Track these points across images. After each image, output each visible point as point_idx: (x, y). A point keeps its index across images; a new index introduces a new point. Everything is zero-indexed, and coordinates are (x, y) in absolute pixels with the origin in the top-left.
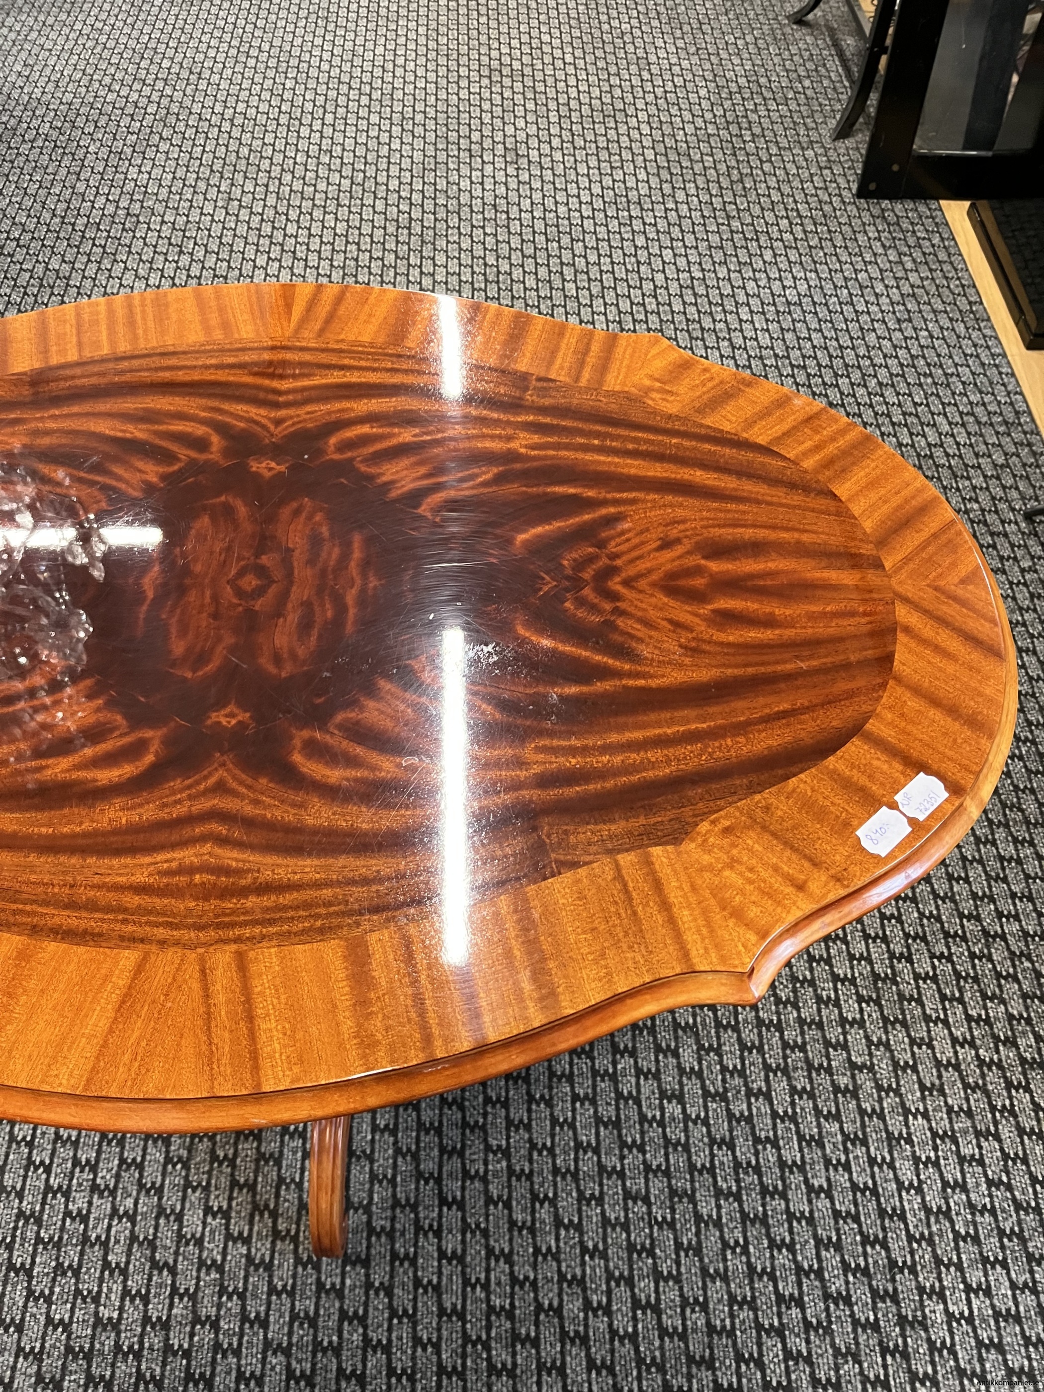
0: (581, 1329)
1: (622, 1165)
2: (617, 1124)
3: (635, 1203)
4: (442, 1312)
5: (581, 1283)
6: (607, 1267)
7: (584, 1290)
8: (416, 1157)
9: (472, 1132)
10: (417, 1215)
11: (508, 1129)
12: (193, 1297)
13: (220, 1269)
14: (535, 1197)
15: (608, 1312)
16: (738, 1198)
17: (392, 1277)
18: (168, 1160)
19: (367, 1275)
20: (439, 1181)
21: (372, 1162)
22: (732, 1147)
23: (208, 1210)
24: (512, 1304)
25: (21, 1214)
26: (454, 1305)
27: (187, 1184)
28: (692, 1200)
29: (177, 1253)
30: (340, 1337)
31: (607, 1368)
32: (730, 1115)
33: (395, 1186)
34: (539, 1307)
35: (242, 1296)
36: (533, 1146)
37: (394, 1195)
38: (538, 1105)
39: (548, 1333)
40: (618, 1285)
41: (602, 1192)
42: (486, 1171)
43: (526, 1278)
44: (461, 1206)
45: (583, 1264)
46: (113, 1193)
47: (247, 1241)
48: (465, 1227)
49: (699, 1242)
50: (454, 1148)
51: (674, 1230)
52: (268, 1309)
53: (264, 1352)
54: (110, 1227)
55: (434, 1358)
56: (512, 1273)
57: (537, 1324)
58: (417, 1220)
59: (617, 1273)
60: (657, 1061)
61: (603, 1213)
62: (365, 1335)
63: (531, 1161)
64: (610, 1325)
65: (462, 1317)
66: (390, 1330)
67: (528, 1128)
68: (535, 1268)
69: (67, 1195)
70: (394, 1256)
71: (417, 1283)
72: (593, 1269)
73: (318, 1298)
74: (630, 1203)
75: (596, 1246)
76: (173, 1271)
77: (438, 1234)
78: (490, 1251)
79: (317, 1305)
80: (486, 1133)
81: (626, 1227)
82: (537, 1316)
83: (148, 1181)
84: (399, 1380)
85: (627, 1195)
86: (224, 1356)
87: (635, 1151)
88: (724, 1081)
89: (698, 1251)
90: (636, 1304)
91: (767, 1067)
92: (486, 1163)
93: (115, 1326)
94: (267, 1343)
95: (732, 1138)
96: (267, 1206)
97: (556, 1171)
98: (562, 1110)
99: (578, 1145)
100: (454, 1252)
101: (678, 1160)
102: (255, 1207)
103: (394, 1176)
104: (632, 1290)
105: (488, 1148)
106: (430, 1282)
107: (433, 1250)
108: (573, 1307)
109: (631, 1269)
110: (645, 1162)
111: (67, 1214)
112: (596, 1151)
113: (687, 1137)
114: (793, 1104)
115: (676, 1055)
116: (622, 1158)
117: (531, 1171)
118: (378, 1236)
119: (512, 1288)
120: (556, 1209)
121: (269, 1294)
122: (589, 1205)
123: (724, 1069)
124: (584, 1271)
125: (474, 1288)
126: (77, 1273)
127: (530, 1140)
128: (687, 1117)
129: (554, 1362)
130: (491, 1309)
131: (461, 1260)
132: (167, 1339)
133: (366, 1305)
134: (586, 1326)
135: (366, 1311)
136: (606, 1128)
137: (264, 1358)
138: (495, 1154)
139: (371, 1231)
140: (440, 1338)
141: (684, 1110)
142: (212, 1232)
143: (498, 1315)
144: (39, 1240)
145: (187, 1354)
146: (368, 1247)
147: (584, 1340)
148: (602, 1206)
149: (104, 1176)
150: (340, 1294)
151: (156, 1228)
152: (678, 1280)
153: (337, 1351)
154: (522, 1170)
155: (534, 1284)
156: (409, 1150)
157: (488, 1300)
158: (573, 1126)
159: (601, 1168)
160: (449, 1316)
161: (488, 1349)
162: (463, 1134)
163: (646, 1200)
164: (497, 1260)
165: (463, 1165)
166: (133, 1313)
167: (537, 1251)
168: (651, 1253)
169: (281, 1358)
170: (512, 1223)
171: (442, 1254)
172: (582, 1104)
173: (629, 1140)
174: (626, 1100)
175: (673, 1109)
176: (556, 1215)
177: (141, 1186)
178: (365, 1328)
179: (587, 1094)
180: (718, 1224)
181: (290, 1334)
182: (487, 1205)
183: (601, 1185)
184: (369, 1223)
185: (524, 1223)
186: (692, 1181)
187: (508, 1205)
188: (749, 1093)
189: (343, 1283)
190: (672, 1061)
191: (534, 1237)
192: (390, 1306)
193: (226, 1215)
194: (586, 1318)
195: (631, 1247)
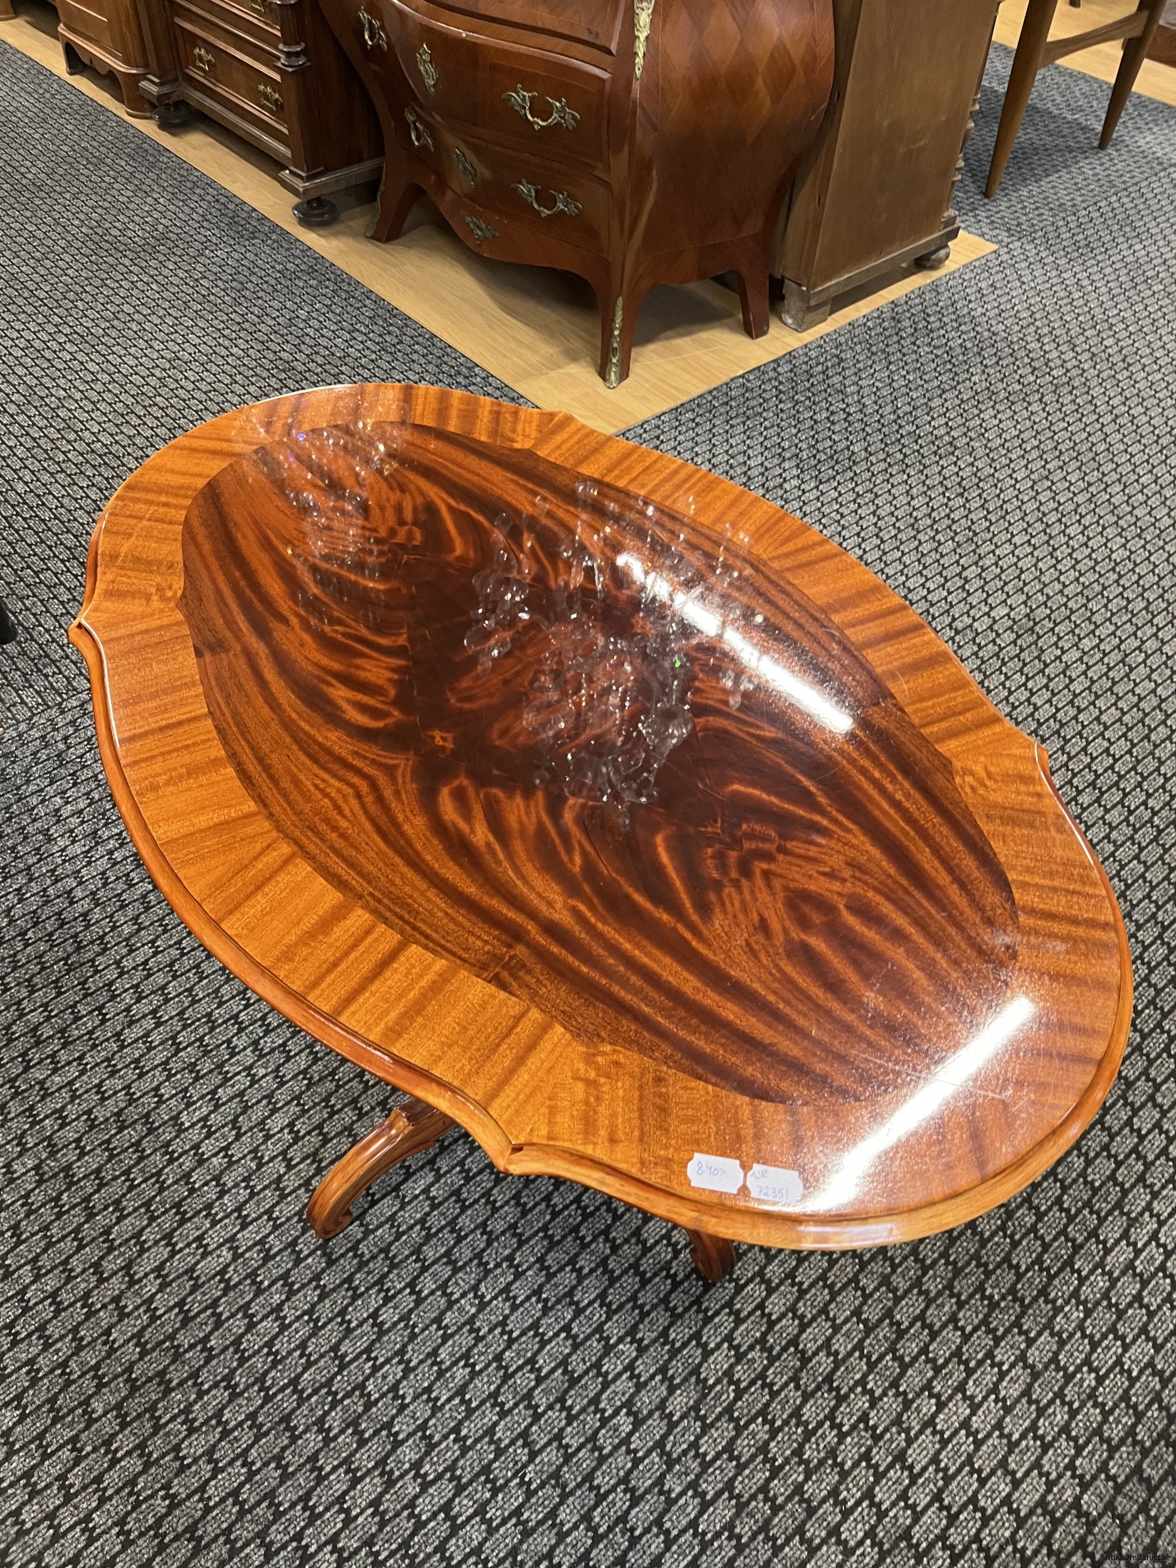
0: (397, 1473)
1: (545, 1412)
2: (573, 1382)
3: (523, 1446)
4: (335, 1348)
5: (431, 1447)
6: (457, 1460)
7: (427, 1453)
8: (428, 1237)
9: (478, 1265)
10: (389, 1272)
11: (501, 1292)
12: (231, 1163)
13: (260, 1166)
14: (467, 1356)
15: (425, 1487)
16: (597, 1539)
17: (334, 1290)
18: (304, 1072)
19: (323, 1271)
20: (424, 1269)
21: (402, 1208)
22: (635, 1502)
23: (291, 1125)
24: (377, 1401)
25: (209, 1015)
26: (346, 1354)
27: (298, 1098)
28: (564, 1497)
29: (251, 1129)
30: (270, 1286)
31: (382, 1519)
32: (660, 1481)
33: (397, 1239)
34: (389, 1425)
35: (252, 1195)
36: (503, 1323)
37: (391, 1244)
38: (538, 1301)
39: (375, 1449)
40: (450, 1480)
41: (511, 1410)
42: (458, 1301)
43: (403, 1397)
44: (419, 1302)
45: (446, 1437)
46: (261, 1056)
47: (289, 1167)
48: (405, 1317)
49: (534, 1530)
50: (456, 1261)
51: (527, 1499)
52: (256, 1220)
53: (226, 1241)
54: (239, 1073)
55: (299, 1370)
56: (399, 1382)
57: (376, 1433)
58: (385, 1276)
59: (458, 1472)
60: (652, 1377)
61: (496, 1424)
62: (283, 1303)
63: (491, 1331)
64: (417, 1497)
65: (342, 1367)
66: (298, 1318)
67: (514, 1308)
68: (415, 1398)
69: (240, 1030)
70: (350, 1279)
71: (343, 1312)
72: (448, 1448)
73: (285, 1249)
74: (520, 1442)
75: (466, 1438)
76: (238, 1137)
77: (387, 1300)
78: (402, 1352)
79: (280, 1251)
80: (485, 1277)
81: (499, 1452)
82: (382, 1428)
83: (283, 1071)
84: (268, 1354)
85: (525, 1434)
86: (206, 1217)
87: (564, 1414)
88: (685, 1453)
89: (526, 1534)
90: (447, 1507)
91: (729, 1486)
92: (463, 1295)
93: (181, 1130)
94: (232, 1238)
95: (642, 1497)
96: (321, 1161)
97: (498, 1357)
98: (549, 1325)
99: (532, 1361)
100: (383, 1323)
101: (586, 1459)
102: (315, 1154)
103: (404, 1233)
104: (455, 1496)
105: (475, 1288)
106: (350, 1322)
107: (374, 1305)
108: (408, 1453)
109: (470, 1482)
110: (562, 1430)
111: (229, 1041)
112: (539, 1380)
113: (611, 1454)
114: (718, 1535)
115: (671, 1390)
116: (550, 1407)
117: (484, 1337)
118: (355, 1256)
119: (388, 1391)
120: (471, 1379)
121: (265, 1212)
122: (493, 1406)
123: (695, 1445)
124: (440, 1442)
125: (368, 1359)
126: (197, 1079)
127: (506, 1317)
128: (626, 1441)
129: (358, 1469)
130: (362, 1386)
131: (381, 1333)
132: (193, 1170)
133: (303, 1286)
134: (402, 1476)
135: (299, 1290)
136: (564, 1373)
137: (222, 1245)
138: (476, 1297)
139: (355, 1248)
140: (316, 1361)
141: (631, 1434)
142: (279, 1140)
143: (362, 1396)
144: (201, 1039)
145: (192, 1191)
146: (343, 1255)
147: (390, 1483)
148: (501, 1419)
149: (267, 1043)
150: (298, 1262)
151: (258, 1102)
152: (491, 1531)
153: (259, 1292)
154: (479, 1329)
155: (403, 1407)
156: (430, 1228)
157: (367, 1379)
158: (543, 1344)
159: (529, 1395)
160: (336, 1357)
161: (333, 1407)
162: (471, 1260)
163: (533, 1455)
164: (400, 1363)
165: (449, 1279)
166: (195, 1135)
167: (428, 1390)
168: (495, 1491)
169: (230, 1256)
170: (435, 1353)
171: (375, 1315)
172: (566, 1339)
173: (569, 1402)
174: (599, 1374)
175: (624, 1423)
176: (466, 1385)
177: (277, 1070)
178: (288, 1299)
179: (577, 1336)
180: (562, 1536)
181: (249, 1249)
182: (433, 1322)
183: (516, 1405)
184: (359, 1242)
185: (442, 1362)
186: (579, 1486)
187: (445, 1338)
188: (693, 1485)
189: (307, 1257)
190: (663, 1391)
191: (437, 1379)
192: (313, 1306)
193: (296, 1140)
194: (407, 1472)
195: (486, 1470)
